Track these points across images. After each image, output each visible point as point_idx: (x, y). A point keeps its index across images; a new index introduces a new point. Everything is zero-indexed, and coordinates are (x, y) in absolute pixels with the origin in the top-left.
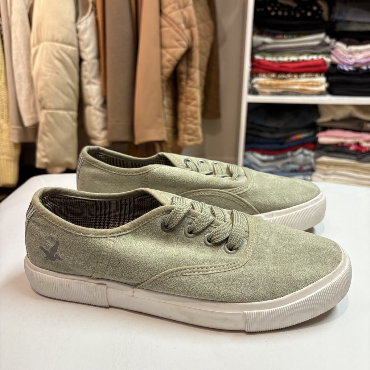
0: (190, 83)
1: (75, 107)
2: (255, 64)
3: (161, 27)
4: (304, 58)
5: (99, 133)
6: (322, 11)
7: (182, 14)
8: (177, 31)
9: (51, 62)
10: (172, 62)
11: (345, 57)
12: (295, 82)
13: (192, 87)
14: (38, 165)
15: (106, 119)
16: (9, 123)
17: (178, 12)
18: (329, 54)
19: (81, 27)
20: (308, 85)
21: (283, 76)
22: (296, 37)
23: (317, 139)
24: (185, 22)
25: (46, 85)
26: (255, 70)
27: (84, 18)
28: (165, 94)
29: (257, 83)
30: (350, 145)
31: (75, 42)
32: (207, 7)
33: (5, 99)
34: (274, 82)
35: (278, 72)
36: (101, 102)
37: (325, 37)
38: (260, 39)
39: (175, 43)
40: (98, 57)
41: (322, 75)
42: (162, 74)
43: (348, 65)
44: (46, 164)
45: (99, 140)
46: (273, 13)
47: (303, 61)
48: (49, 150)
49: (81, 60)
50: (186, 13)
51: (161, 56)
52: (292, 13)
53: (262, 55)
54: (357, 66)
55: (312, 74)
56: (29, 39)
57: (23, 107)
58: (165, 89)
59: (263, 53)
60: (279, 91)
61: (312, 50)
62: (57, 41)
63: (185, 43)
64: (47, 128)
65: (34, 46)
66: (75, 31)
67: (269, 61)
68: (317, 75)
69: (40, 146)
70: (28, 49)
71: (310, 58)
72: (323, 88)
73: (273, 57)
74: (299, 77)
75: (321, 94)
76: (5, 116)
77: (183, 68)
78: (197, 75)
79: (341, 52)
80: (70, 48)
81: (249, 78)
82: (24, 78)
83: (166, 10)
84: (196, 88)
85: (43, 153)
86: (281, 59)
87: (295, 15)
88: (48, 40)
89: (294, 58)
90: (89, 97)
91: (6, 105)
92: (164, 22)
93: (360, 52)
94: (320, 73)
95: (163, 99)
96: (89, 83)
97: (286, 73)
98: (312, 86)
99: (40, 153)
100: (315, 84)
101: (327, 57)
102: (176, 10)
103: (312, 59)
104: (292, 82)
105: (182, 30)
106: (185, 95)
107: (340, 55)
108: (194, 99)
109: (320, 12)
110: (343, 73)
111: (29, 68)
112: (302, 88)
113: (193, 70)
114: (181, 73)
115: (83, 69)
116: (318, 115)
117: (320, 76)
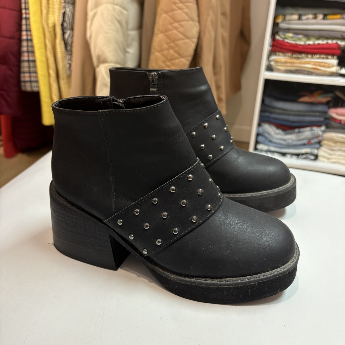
2: (275, 43)
4: (320, 42)
12: (308, 61)
18: (343, 39)
20: (320, 66)
21: (299, 56)
26: (275, 48)
29: (273, 60)
34: (289, 60)
35: (294, 52)
41: (335, 57)
55: (326, 56)
60: (293, 68)
67: (288, 43)
68: (330, 57)
71: (325, 42)
74: (312, 58)
75: (332, 74)
86: (298, 42)
89: (310, 42)
94: (333, 55)
97: (300, 53)
98: (324, 66)
100: (326, 65)
101: (341, 41)
103: (327, 43)
104: (306, 61)
112: (315, 67)
117: (333, 58)
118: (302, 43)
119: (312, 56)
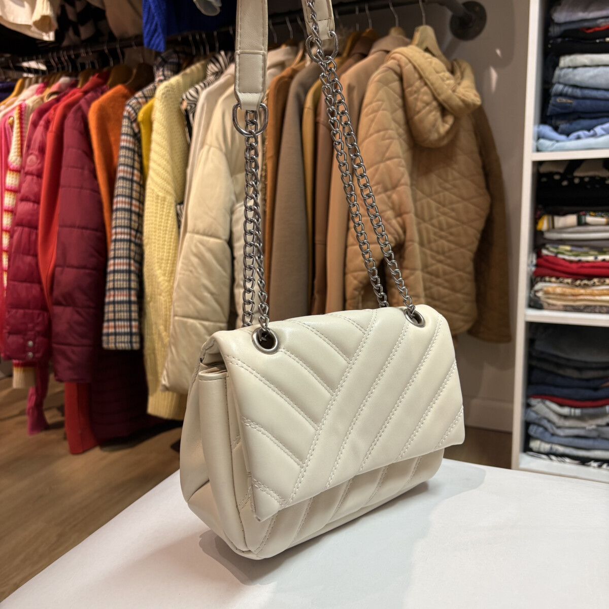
12: (606, 290)
17: (383, 196)
21: (586, 282)
24: (393, 208)
29: (541, 290)
34: (568, 291)
50: (395, 196)
60: (578, 303)
97: (590, 277)
105: (387, 220)
118: (591, 258)
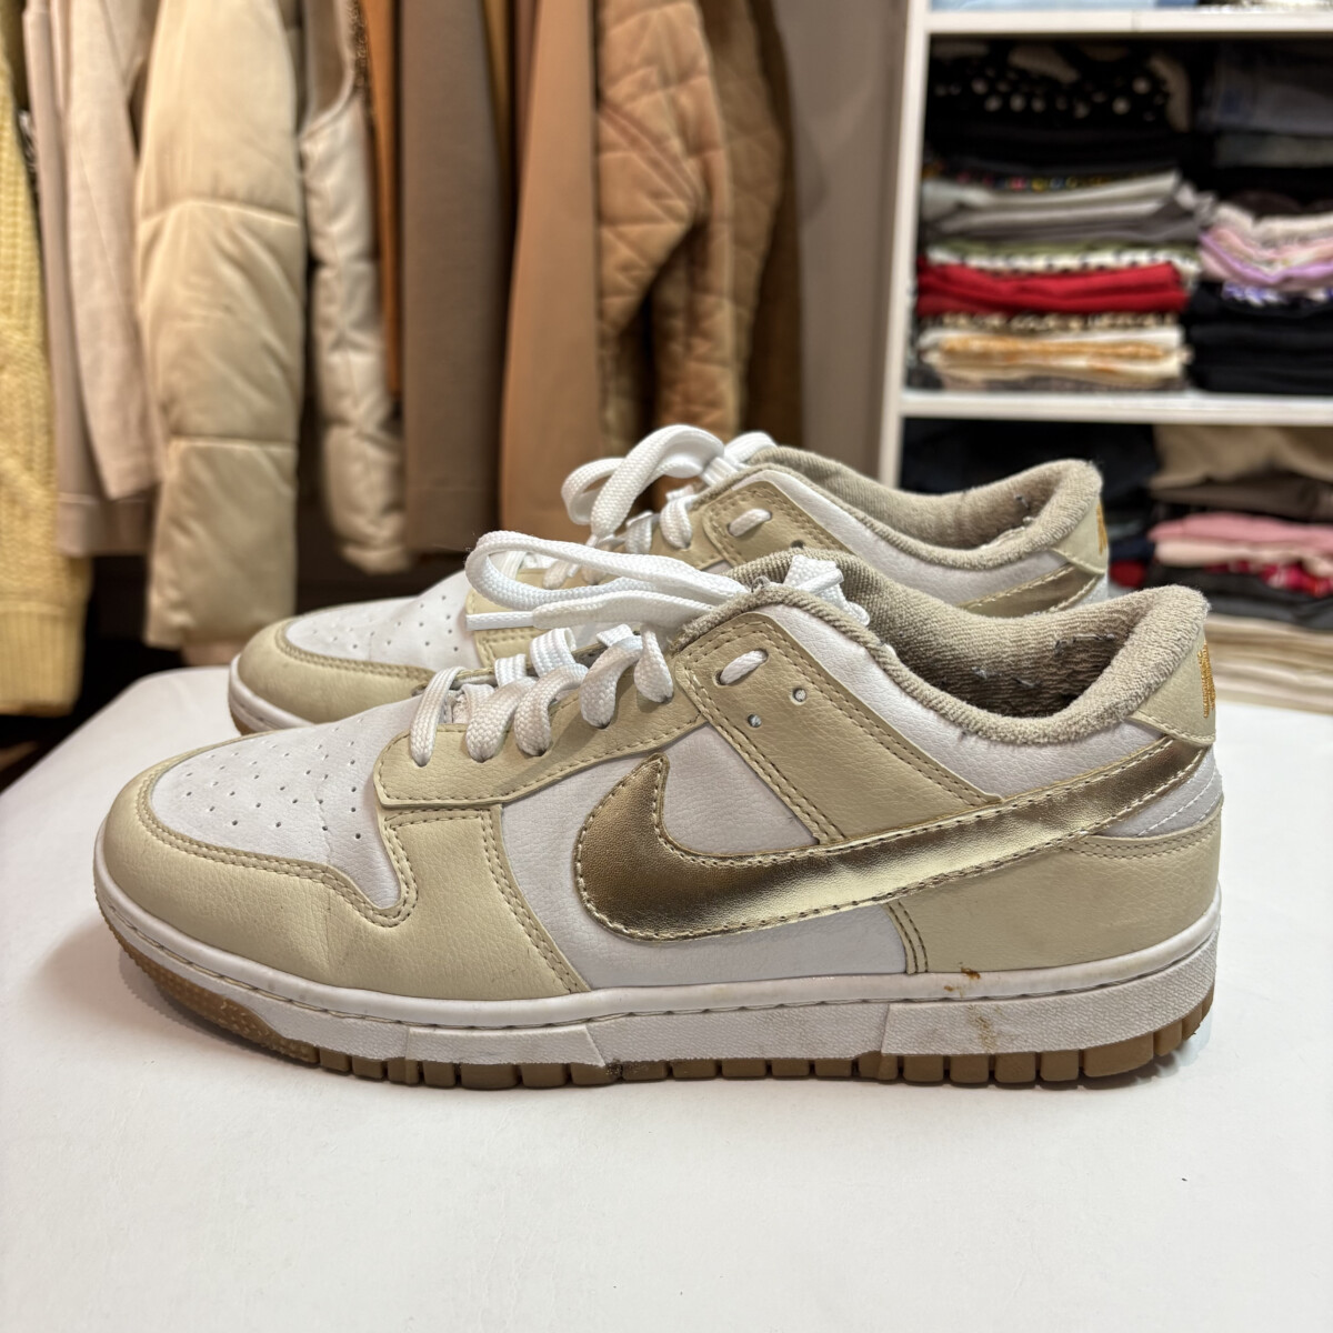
0: (701, 347)
1: (290, 429)
2: (930, 279)
3: (598, 147)
4: (1106, 258)
5: (373, 522)
6: (1167, 96)
7: (673, 102)
8: (655, 164)
9: (206, 271)
10: (636, 273)
11: (1249, 258)
12: (1073, 345)
13: (705, 359)
14: (154, 636)
15: (399, 474)
16: (53, 486)
17: (660, 95)
18: (1191, 245)
19: (316, 148)
20: (1119, 357)
21: (1031, 323)
22: (1074, 185)
23: (1153, 546)
24: (683, 131)
25: (189, 350)
26: (930, 301)
27: (326, 117)
28: (612, 385)
29: (936, 347)
30: (1270, 569)
31: (294, 201)
32: (758, 81)
33: (41, 402)
34: (998, 345)
35: (1012, 310)
36: (380, 413)
37: (1177, 188)
38: (946, 194)
39: (649, 205)
40: (374, 253)
41: (1169, 319)
42: (601, 313)
43: (1262, 286)
44: (184, 631)
45: (375, 548)
46: (993, 104)
47: (1101, 269)
48: (194, 581)
49: (312, 264)
50: (685, 101)
51: (600, 250)
52: (1061, 104)
53: (955, 250)
54: (1293, 288)
55: (1135, 318)
56: (129, 191)
57: (103, 427)
58: (610, 366)
59: (960, 244)
60: (1015, 375)
61: (1131, 232)
62: (230, 198)
63: (681, 206)
64: (186, 504)
65: (148, 213)
66: (292, 163)
67: (981, 271)
68: (1150, 320)
69: (160, 566)
70: (127, 222)
71: (1127, 258)
72: (1173, 365)
73: (993, 255)
74: (1085, 328)
75: (1164, 386)
76: (37, 459)
77: (674, 294)
78: (725, 319)
79: (1236, 241)
80: (274, 221)
81: (909, 332)
82: (111, 326)
83: (618, 91)
84: (722, 363)
85: (173, 594)
86: (1022, 263)
87: (1071, 109)
88: (198, 195)
89: (1067, 261)
90: (341, 394)
91: (43, 420)
92: (610, 133)
93: (1304, 239)
94: (1160, 312)
95: (603, 404)
96: (340, 343)
97: (1040, 312)
98: (1134, 357)
99: (161, 593)
100: (1143, 351)
101: (1185, 257)
102: (652, 89)
103: (1134, 265)
104: (1062, 345)
105: (675, 160)
106: (680, 387)
107: (1231, 249)
108: (714, 404)
109: (1158, 100)
110: (1242, 312)
111: (129, 291)
112: (1099, 364)
113: (709, 301)
114: (669, 312)
115: (321, 294)
116: (1157, 462)
117: (1161, 322)
119: (1086, 322)
